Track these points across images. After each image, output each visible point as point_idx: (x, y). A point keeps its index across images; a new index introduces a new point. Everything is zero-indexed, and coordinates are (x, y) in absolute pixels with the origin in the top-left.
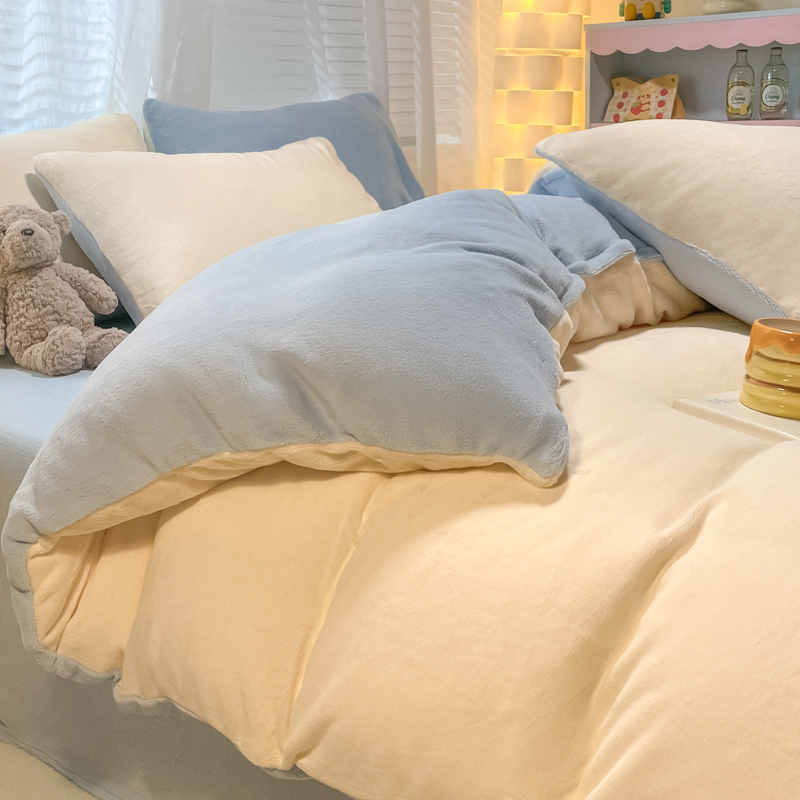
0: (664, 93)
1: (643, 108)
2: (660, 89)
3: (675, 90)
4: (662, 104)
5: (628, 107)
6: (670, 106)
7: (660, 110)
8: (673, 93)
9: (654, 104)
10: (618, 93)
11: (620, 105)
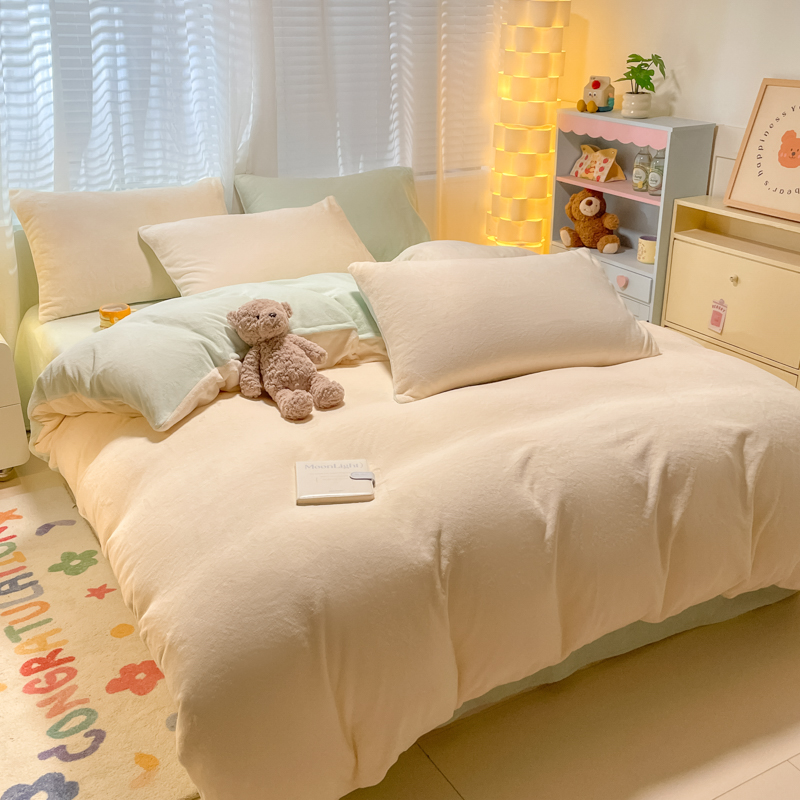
0: (605, 161)
1: (591, 170)
2: (603, 158)
3: (613, 160)
4: (602, 169)
5: (584, 167)
6: (606, 172)
7: (599, 174)
8: (611, 161)
9: (597, 169)
10: (584, 155)
11: (581, 165)
